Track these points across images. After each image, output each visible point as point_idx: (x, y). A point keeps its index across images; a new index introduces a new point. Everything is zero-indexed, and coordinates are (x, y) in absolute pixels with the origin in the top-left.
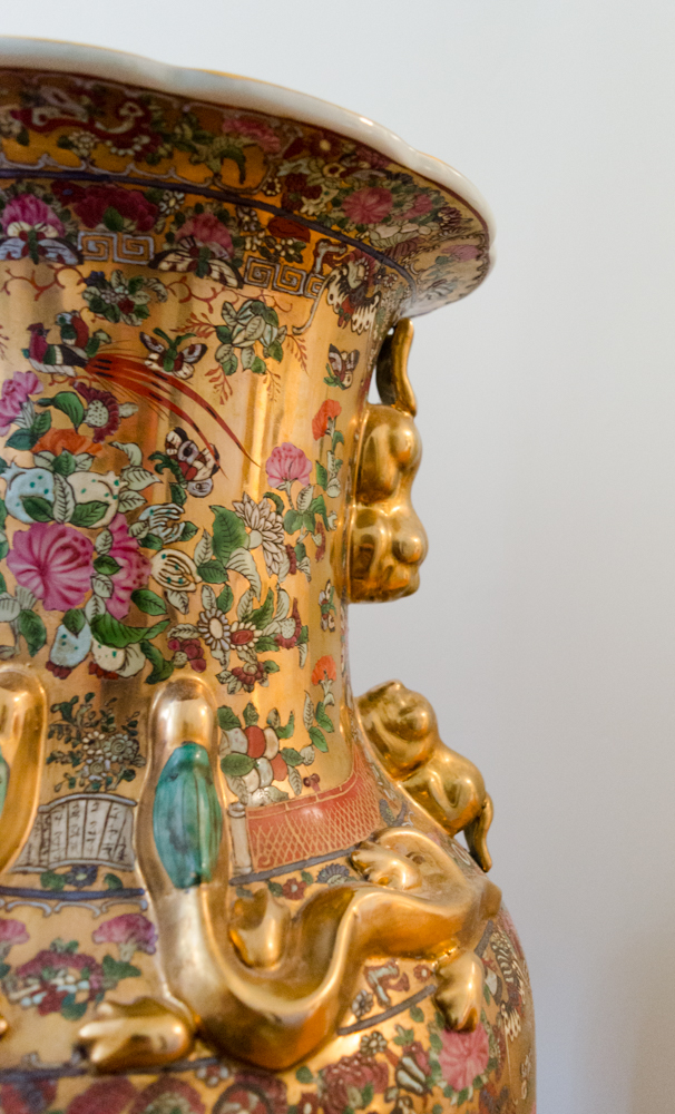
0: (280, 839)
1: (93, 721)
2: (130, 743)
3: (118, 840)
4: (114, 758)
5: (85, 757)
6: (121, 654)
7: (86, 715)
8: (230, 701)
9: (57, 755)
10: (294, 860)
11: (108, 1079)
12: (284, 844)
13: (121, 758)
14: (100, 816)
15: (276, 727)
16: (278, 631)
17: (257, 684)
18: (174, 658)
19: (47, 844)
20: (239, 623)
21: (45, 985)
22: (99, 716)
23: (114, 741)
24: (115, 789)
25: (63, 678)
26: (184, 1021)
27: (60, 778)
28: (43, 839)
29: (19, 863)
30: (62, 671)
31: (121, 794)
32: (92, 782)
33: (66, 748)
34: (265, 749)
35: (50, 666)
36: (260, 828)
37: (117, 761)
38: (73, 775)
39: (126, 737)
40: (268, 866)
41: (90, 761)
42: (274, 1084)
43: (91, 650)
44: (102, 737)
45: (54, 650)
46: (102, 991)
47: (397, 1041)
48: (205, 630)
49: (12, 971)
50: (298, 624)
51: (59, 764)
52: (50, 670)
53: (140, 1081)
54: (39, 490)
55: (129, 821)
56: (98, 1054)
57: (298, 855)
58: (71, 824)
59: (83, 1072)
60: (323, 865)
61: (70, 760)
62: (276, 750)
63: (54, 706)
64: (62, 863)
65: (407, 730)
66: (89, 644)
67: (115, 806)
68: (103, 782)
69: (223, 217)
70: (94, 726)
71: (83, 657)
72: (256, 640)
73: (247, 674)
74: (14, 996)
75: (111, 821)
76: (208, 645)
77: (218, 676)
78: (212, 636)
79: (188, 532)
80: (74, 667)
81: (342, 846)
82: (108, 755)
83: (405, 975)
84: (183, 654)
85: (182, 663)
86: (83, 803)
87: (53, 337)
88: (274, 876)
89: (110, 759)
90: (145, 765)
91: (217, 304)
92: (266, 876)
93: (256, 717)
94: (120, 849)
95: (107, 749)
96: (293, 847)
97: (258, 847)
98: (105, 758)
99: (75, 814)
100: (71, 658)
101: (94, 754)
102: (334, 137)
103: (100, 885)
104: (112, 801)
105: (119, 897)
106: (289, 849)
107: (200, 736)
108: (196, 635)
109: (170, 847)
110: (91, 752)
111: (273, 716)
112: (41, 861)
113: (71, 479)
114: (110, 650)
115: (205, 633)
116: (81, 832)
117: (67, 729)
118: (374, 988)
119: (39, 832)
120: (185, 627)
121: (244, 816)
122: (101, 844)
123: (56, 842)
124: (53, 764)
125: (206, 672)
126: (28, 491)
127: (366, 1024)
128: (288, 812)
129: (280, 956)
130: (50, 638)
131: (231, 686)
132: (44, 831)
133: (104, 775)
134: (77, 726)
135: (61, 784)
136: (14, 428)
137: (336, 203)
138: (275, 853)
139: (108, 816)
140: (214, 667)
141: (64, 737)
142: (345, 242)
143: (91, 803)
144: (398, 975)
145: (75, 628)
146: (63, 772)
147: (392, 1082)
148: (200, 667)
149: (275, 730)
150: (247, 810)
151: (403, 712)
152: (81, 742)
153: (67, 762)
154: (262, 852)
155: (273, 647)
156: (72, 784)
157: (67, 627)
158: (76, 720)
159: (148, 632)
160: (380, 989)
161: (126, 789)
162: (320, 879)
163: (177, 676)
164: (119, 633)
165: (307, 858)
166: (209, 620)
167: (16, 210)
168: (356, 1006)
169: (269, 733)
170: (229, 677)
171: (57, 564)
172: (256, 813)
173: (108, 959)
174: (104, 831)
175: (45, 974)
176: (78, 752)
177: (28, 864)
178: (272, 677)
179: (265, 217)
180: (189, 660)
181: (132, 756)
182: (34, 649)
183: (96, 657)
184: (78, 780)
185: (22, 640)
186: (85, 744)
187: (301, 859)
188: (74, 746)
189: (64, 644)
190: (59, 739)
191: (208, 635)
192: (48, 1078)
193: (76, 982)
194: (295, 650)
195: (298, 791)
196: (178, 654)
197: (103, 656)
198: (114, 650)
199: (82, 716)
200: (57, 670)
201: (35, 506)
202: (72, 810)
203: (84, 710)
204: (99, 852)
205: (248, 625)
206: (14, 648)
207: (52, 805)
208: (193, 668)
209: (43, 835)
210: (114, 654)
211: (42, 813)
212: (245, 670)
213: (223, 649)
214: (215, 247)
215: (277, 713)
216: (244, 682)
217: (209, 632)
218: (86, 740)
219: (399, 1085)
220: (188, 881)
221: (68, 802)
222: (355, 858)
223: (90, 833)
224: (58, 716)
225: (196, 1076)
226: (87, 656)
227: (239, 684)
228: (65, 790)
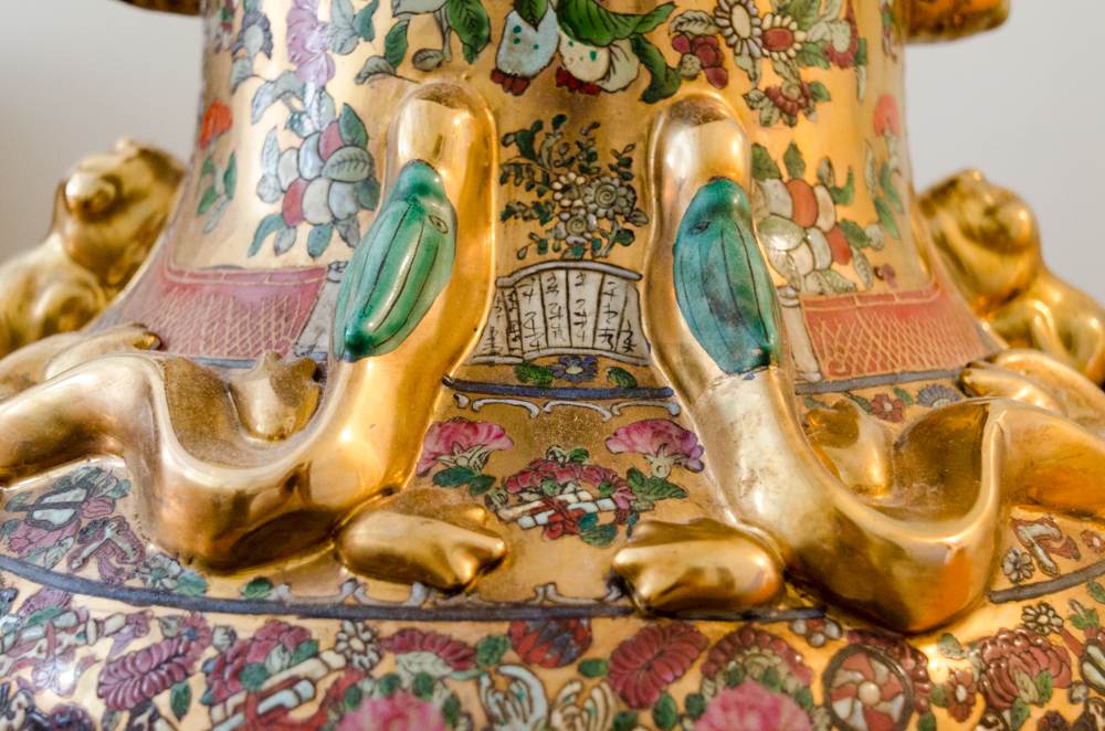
0: (855, 342)
1: (566, 157)
2: (623, 191)
3: (621, 326)
4: (601, 212)
5: (557, 210)
6: (603, 55)
7: (555, 148)
8: (764, 137)
9: (516, 208)
10: (880, 371)
11: (666, 622)
12: (861, 350)
13: (611, 212)
14: (589, 291)
15: (830, 185)
16: (828, 38)
17: (801, 116)
18: (681, 63)
19: (517, 328)
20: (774, 16)
21: (548, 502)
22: (575, 150)
23: (599, 187)
24: (606, 257)
25: (518, 93)
26: (768, 551)
27: (525, 241)
28: (509, 322)
29: (479, 351)
30: (514, 83)
31: (617, 263)
32: (570, 246)
33: (529, 198)
34: (817, 216)
35: (498, 75)
36: (823, 323)
37: (606, 216)
38: (543, 236)
39: (616, 182)
40: (844, 374)
41: (566, 216)
42: (908, 652)
43: (558, 50)
44: (581, 180)
45: (502, 51)
46: (636, 513)
47: (1075, 620)
48: (726, 22)
49: (498, 484)
50: (854, 32)
51: (520, 220)
52: (496, 82)
53: (713, 630)
55: (633, 299)
56: (647, 587)
57: (884, 366)
58: (546, 303)
59: (626, 612)
60: (923, 384)
61: (536, 215)
62: (832, 220)
63: (507, 135)
64: (543, 353)
65: (998, 239)
66: (556, 41)
67: (609, 279)
68: (589, 246)
70: (568, 164)
71: (547, 61)
72: (798, 46)
73: (786, 98)
74: (506, 513)
75: (605, 300)
76: (730, 46)
77: (746, 96)
78: (735, 32)
80: (534, 76)
81: (943, 365)
82: (593, 207)
83: (1069, 537)
84: (695, 59)
85: (693, 72)
86: (561, 275)
88: (855, 388)
89: (595, 213)
90: (647, 222)
92: (845, 386)
93: (801, 165)
94: (624, 336)
95: (591, 198)
96: (875, 355)
97: (825, 348)
98: (587, 213)
99: (554, 289)
100: (531, 63)
101: (571, 206)
103: (602, 380)
104: (604, 273)
105: (635, 397)
106: (869, 356)
107: (734, 170)
108: (712, 30)
109: (713, 319)
110: (566, 203)
111: (825, 169)
112: (511, 349)
114: (587, 49)
115: (726, 27)
116: (564, 312)
117: (528, 170)
118: (1030, 547)
119: (503, 313)
120: (697, 15)
121: (799, 305)
122: (595, 328)
123: (530, 325)
124: (511, 220)
125: (727, 89)
127: (1029, 591)
128: (859, 308)
129: (889, 486)
130: (496, 35)
131: (765, 114)
132: (509, 311)
133: (588, 235)
134: (543, 165)
135: (526, 248)
138: (850, 359)
139: (600, 293)
140: (738, 82)
141: (524, 182)
143: (573, 275)
144: (1061, 538)
145: (533, 17)
146: (527, 232)
147: (1076, 677)
148: (720, 81)
149: (828, 190)
150: (802, 298)
151: (990, 212)
152: (552, 189)
153: (531, 217)
154: (832, 354)
155: (821, 62)
156: (542, 248)
157: (521, 15)
158: (540, 155)
159: (642, 22)
160: (1040, 551)
161: (621, 255)
162: (921, 401)
163: (685, 90)
164: (598, 22)
165: (898, 370)
166: (731, 7)
168: (1009, 567)
169: (821, 193)
170: (761, 100)
172: (815, 304)
173: (631, 472)
174: (598, 312)
175: (547, 488)
176: (547, 203)
177: (493, 354)
178: (821, 108)
180: (703, 67)
181: (627, 210)
182: (472, 52)
183: (567, 60)
184: (551, 242)
185: (455, 39)
186: (556, 191)
187: (890, 371)
188: (540, 194)
189: (517, 41)
190: (517, 185)
191: (729, 31)
192: (578, 617)
193: (594, 500)
194: (849, 72)
195: (869, 284)
196: (687, 57)
197: (576, 58)
198: (592, 48)
199: (550, 150)
200: (509, 81)
202: (546, 285)
203: (552, 141)
204: (594, 340)
205: (787, 20)
206: (442, 52)
207: (517, 277)
208: (710, 81)
209: (508, 317)
210: (593, 55)
211: (503, 287)
212: (784, 92)
213: (751, 55)
215: (830, 165)
216: (783, 110)
217: (731, 25)
218: (558, 186)
219: (1087, 683)
220: (748, 363)
221: (539, 272)
222: (967, 380)
223: (578, 314)
224: (513, 151)
225: (791, 629)
226: (552, 59)
227: (777, 111)
228: (532, 256)
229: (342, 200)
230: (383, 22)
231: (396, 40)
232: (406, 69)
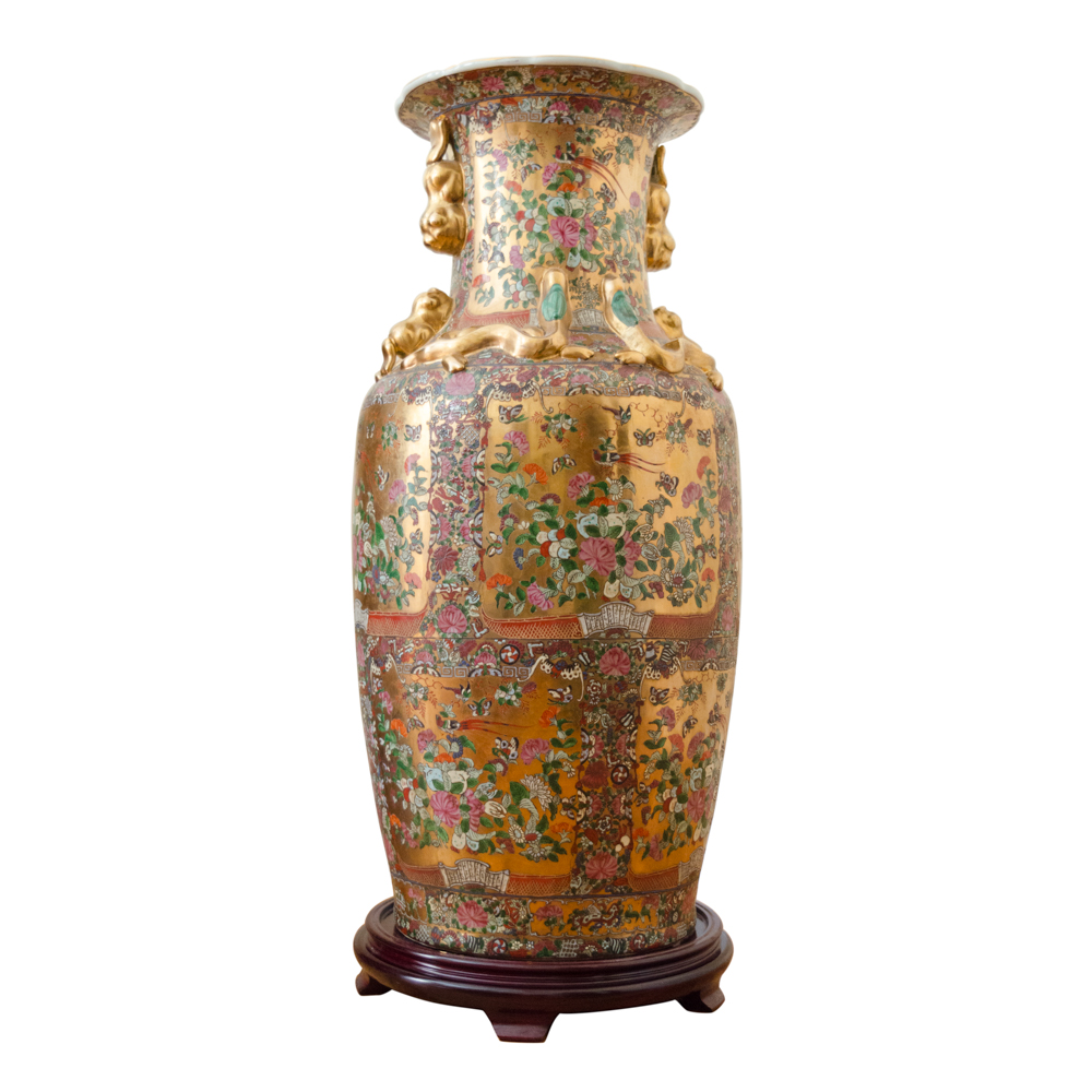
2: (597, 294)
3: (601, 321)
6: (590, 263)
7: (581, 283)
11: (626, 366)
13: (594, 298)
14: (593, 314)
15: (638, 298)
16: (635, 264)
17: (631, 281)
18: (607, 266)
20: (624, 257)
22: (585, 284)
23: (591, 293)
24: (595, 308)
25: (572, 271)
27: (576, 304)
30: (571, 269)
31: (597, 309)
32: (587, 305)
33: (576, 295)
35: (567, 267)
38: (580, 303)
39: (595, 292)
41: (585, 299)
43: (580, 262)
44: (587, 291)
45: (568, 261)
50: (640, 264)
52: (566, 269)
54: (560, 205)
55: (602, 317)
58: (584, 316)
59: (619, 364)
61: (578, 298)
62: (639, 306)
63: (570, 280)
66: (580, 260)
68: (591, 305)
69: (620, 107)
70: (584, 287)
71: (578, 264)
72: (629, 265)
76: (616, 263)
77: (620, 275)
78: (617, 260)
79: (608, 221)
80: (576, 267)
84: (609, 265)
85: (609, 268)
86: (586, 311)
87: (563, 150)
89: (591, 298)
90: (603, 300)
91: (616, 138)
93: (632, 292)
94: (602, 323)
95: (590, 295)
98: (589, 298)
99: (585, 314)
100: (574, 265)
101: (586, 297)
102: (663, 82)
103: (600, 330)
104: (595, 311)
105: (608, 333)
107: (622, 289)
108: (613, 260)
109: (623, 317)
110: (584, 296)
113: (571, 201)
114: (587, 262)
116: (589, 318)
117: (575, 288)
119: (575, 318)
120: (609, 256)
123: (582, 320)
124: (573, 299)
125: (616, 273)
126: (556, 205)
130: (566, 257)
131: (624, 279)
133: (590, 303)
134: (578, 288)
136: (549, 183)
137: (656, 102)
139: (595, 314)
140: (618, 272)
142: (655, 115)
143: (589, 311)
145: (575, 254)
146: (578, 301)
148: (615, 271)
151: (669, 317)
155: (634, 269)
157: (572, 253)
158: (578, 285)
159: (598, 257)
161: (598, 307)
163: (608, 272)
164: (589, 256)
166: (616, 254)
167: (555, 106)
169: (636, 299)
170: (623, 276)
171: (567, 231)
173: (612, 345)
174: (596, 318)
176: (580, 296)
177: (576, 325)
178: (635, 280)
179: (633, 107)
180: (611, 268)
181: (598, 298)
182: (561, 261)
183: (583, 264)
184: (583, 304)
185: (556, 259)
186: (582, 293)
188: (579, 294)
189: (571, 259)
190: (574, 292)
194: (639, 273)
197: (585, 264)
200: (569, 269)
201: (559, 211)
202: (583, 312)
205: (627, 259)
206: (553, 261)
207: (577, 311)
208: (612, 271)
211: (574, 313)
212: (627, 275)
213: (620, 266)
214: (617, 118)
215: (637, 293)
217: (616, 258)
220: (632, 324)
221: (581, 310)
224: (572, 284)
225: (649, 369)
227: (626, 279)
228: (580, 307)
229: (531, 295)
230: (538, 254)
231: (542, 258)
232: (544, 265)
